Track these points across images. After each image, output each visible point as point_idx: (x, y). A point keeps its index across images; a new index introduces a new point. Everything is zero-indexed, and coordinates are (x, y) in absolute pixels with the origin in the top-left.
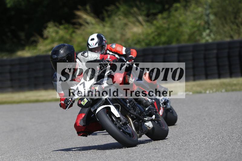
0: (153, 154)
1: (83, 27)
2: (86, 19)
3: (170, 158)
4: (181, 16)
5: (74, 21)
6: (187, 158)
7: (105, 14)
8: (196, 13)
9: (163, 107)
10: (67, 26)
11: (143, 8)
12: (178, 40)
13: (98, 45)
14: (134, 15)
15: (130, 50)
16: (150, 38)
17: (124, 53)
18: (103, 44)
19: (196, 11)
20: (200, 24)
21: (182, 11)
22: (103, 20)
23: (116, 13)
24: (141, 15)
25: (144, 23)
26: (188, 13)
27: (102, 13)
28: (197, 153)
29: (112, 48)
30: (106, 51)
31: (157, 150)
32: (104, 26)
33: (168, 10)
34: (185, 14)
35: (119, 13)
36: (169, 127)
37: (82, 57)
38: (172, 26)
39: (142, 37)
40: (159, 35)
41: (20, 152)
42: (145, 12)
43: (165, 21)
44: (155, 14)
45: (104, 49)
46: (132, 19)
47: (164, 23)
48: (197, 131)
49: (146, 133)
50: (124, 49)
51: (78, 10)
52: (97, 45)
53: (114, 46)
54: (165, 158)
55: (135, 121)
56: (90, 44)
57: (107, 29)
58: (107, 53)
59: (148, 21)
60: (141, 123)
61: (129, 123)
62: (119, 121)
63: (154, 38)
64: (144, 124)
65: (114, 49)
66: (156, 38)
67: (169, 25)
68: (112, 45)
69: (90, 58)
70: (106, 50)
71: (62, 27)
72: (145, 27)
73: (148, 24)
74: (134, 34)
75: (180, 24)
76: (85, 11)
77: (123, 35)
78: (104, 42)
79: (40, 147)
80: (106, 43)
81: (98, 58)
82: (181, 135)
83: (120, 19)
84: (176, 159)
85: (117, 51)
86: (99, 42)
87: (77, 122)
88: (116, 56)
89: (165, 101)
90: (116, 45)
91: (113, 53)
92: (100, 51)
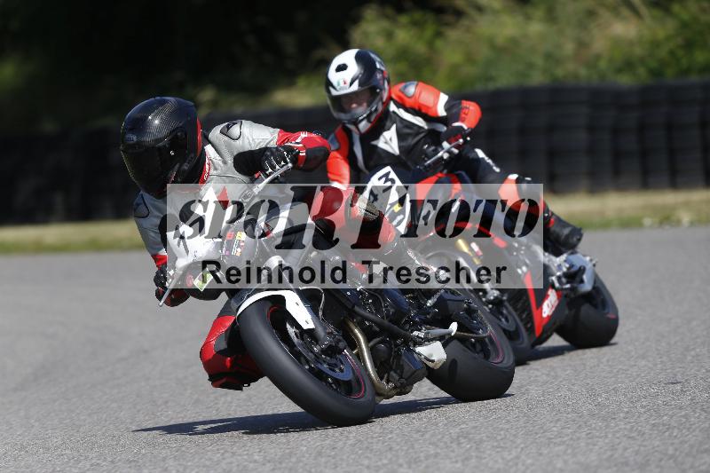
0: (665, 399)
1: (465, 22)
10: (418, 15)
13: (360, 85)
15: (460, 103)
16: (663, 53)
17: (442, 112)
18: (374, 83)
25: (644, 10)
29: (406, 95)
30: (386, 104)
31: (678, 387)
32: (528, 18)
37: (223, 137)
39: (638, 51)
40: (689, 45)
43: (706, 5)
45: (379, 97)
47: (703, 10)
50: (444, 98)
52: (355, 87)
53: (411, 90)
55: (375, 340)
56: (335, 84)
57: (536, 28)
58: (388, 111)
59: (655, 5)
63: (672, 53)
64: (411, 351)
65: (409, 98)
66: (680, 53)
68: (405, 87)
69: (246, 140)
70: (384, 100)
71: (404, 19)
72: (648, 20)
73: (657, 13)
74: (617, 42)
77: (582, 45)
78: (379, 76)
80: (384, 78)
81: (271, 143)
85: (420, 106)
86: (363, 75)
87: (207, 344)
88: (419, 121)
89: (568, 269)
90: (417, 85)
91: (407, 110)
92: (365, 104)
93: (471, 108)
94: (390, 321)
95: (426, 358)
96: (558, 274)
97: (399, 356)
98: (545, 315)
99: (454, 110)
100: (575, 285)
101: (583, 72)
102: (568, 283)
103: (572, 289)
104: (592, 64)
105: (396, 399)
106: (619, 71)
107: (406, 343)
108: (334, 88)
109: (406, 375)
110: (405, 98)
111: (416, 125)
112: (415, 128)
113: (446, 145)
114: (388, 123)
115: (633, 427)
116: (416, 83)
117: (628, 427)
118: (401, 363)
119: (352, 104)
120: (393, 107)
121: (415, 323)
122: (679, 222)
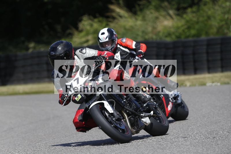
0: (182, 143)
1: (116, 21)
2: (119, 13)
3: (199, 146)
4: (209, 9)
5: (108, 14)
6: (215, 147)
7: (137, 8)
8: (224, 8)
9: (172, 102)
10: (101, 19)
11: (174, 3)
12: (207, 34)
13: (109, 39)
14: (165, 9)
15: (140, 44)
16: (180, 30)
17: (134, 47)
18: (113, 39)
19: (224, 5)
20: (228, 18)
21: (210, 5)
22: (135, 13)
23: (148, 7)
24: (171, 9)
25: (174, 17)
26: (217, 7)
27: (134, 7)
28: (225, 141)
29: (122, 42)
30: (117, 45)
32: (136, 19)
33: (198, 4)
34: (214, 9)
35: (151, 7)
38: (201, 19)
39: (172, 30)
40: (189, 28)
41: (56, 139)
42: (176, 6)
43: (194, 15)
44: (185, 8)
45: (114, 43)
46: (163, 13)
47: (194, 17)
48: (225, 120)
50: (134, 43)
51: (112, 3)
52: (107, 40)
53: (124, 40)
54: (194, 146)
55: (130, 117)
56: (101, 39)
57: (139, 23)
58: (117, 47)
59: (178, 15)
61: (124, 119)
62: (112, 117)
63: (183, 31)
64: (140, 120)
65: (124, 43)
66: (186, 31)
67: (198, 19)
68: (122, 40)
70: (116, 43)
71: (96, 20)
72: (176, 20)
73: (178, 17)
74: (165, 27)
75: (209, 18)
76: (119, 5)
77: (154, 28)
78: (115, 36)
79: (74, 135)
80: (116, 37)
82: (209, 124)
83: (151, 13)
84: (204, 147)
85: (127, 45)
86: (110, 36)
87: (75, 118)
88: (127, 50)
89: (174, 96)
90: (126, 39)
91: (123, 47)
92: (110, 45)
93: (143, 46)
94: (135, 111)
95: (145, 122)
96: (172, 97)
97: (137, 121)
98: (169, 110)
99: (138, 46)
100: (177, 101)
101: (154, 37)
102: (174, 100)
103: (176, 102)
104: (157, 34)
105: (136, 135)
106: (166, 36)
107: (139, 117)
108: (101, 40)
109: (139, 127)
110: (122, 43)
111: (126, 51)
112: (126, 52)
113: (137, 57)
114: (117, 51)
115: (171, 152)
116: (125, 38)
117: (170, 152)
118: (138, 124)
119: (106, 45)
120: (119, 46)
121: (142, 111)
122: (186, 86)
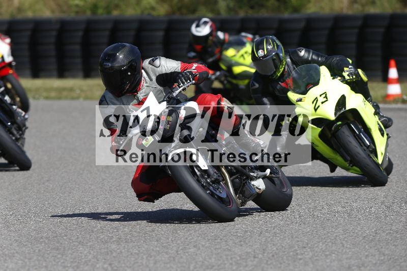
36: (294, 188)
37: (150, 66)
49: (252, 199)
55: (234, 177)
60: (244, 180)
61: (223, 180)
62: (206, 177)
64: (250, 183)
69: (163, 68)
81: (177, 69)
95: (257, 188)
